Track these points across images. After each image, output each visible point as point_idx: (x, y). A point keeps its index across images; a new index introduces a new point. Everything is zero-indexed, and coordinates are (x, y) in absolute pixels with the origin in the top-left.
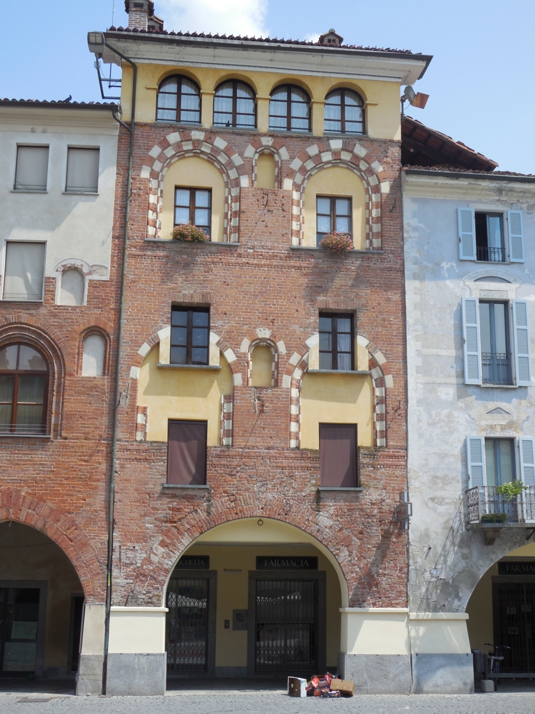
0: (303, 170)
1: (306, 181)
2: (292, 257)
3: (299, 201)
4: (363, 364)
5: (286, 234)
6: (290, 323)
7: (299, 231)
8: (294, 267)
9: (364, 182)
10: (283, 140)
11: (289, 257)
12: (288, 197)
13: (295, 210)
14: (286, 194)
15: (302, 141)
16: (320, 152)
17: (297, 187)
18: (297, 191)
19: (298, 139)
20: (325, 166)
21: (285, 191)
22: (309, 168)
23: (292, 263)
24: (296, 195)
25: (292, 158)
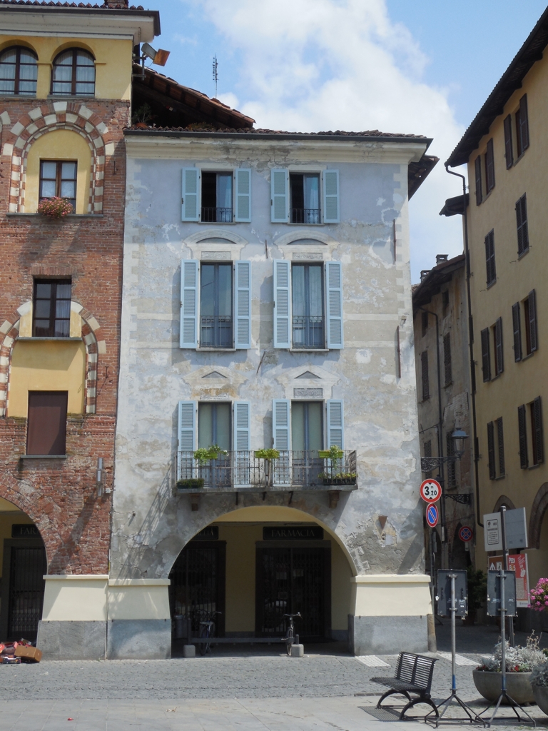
0: (25, 134)
1: (29, 146)
2: (8, 224)
3: (19, 167)
4: (75, 330)
5: (3, 200)
6: (3, 291)
7: (17, 197)
8: (9, 234)
9: (90, 144)
10: (5, 104)
11: (5, 224)
12: (6, 162)
13: (15, 176)
14: (5, 159)
15: (24, 104)
16: (44, 115)
17: (18, 152)
18: (18, 156)
19: (21, 103)
20: (50, 130)
21: (4, 156)
22: (31, 132)
23: (8, 230)
24: (16, 161)
25: (13, 123)
